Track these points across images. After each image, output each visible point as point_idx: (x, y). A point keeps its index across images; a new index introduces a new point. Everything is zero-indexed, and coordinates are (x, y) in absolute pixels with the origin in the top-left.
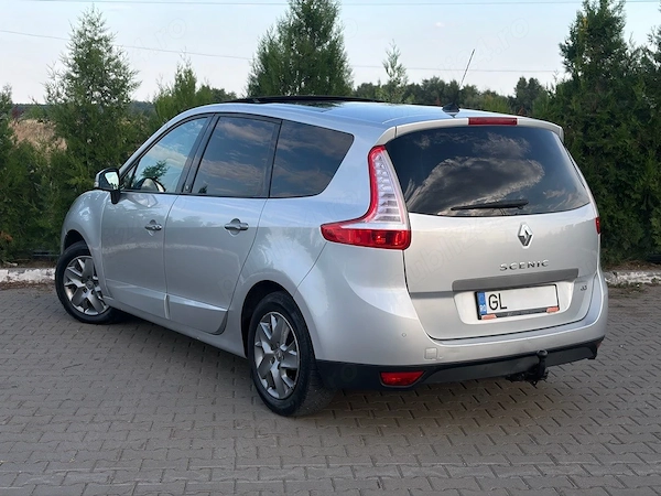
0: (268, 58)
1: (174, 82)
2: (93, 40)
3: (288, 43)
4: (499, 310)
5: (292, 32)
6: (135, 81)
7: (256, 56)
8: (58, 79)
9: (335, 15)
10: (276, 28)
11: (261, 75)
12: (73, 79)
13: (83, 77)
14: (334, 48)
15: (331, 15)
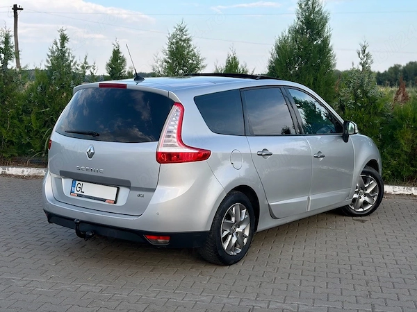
0: (281, 49)
1: (225, 64)
2: (181, 40)
3: (295, 39)
4: (80, 193)
5: (297, 32)
6: (203, 64)
7: (274, 48)
8: (160, 63)
9: (327, 22)
10: (287, 31)
11: (277, 60)
12: (167, 62)
13: (173, 61)
14: (325, 42)
15: (324, 21)
